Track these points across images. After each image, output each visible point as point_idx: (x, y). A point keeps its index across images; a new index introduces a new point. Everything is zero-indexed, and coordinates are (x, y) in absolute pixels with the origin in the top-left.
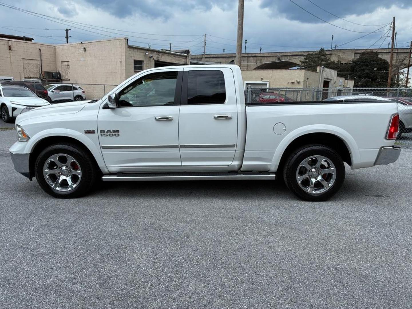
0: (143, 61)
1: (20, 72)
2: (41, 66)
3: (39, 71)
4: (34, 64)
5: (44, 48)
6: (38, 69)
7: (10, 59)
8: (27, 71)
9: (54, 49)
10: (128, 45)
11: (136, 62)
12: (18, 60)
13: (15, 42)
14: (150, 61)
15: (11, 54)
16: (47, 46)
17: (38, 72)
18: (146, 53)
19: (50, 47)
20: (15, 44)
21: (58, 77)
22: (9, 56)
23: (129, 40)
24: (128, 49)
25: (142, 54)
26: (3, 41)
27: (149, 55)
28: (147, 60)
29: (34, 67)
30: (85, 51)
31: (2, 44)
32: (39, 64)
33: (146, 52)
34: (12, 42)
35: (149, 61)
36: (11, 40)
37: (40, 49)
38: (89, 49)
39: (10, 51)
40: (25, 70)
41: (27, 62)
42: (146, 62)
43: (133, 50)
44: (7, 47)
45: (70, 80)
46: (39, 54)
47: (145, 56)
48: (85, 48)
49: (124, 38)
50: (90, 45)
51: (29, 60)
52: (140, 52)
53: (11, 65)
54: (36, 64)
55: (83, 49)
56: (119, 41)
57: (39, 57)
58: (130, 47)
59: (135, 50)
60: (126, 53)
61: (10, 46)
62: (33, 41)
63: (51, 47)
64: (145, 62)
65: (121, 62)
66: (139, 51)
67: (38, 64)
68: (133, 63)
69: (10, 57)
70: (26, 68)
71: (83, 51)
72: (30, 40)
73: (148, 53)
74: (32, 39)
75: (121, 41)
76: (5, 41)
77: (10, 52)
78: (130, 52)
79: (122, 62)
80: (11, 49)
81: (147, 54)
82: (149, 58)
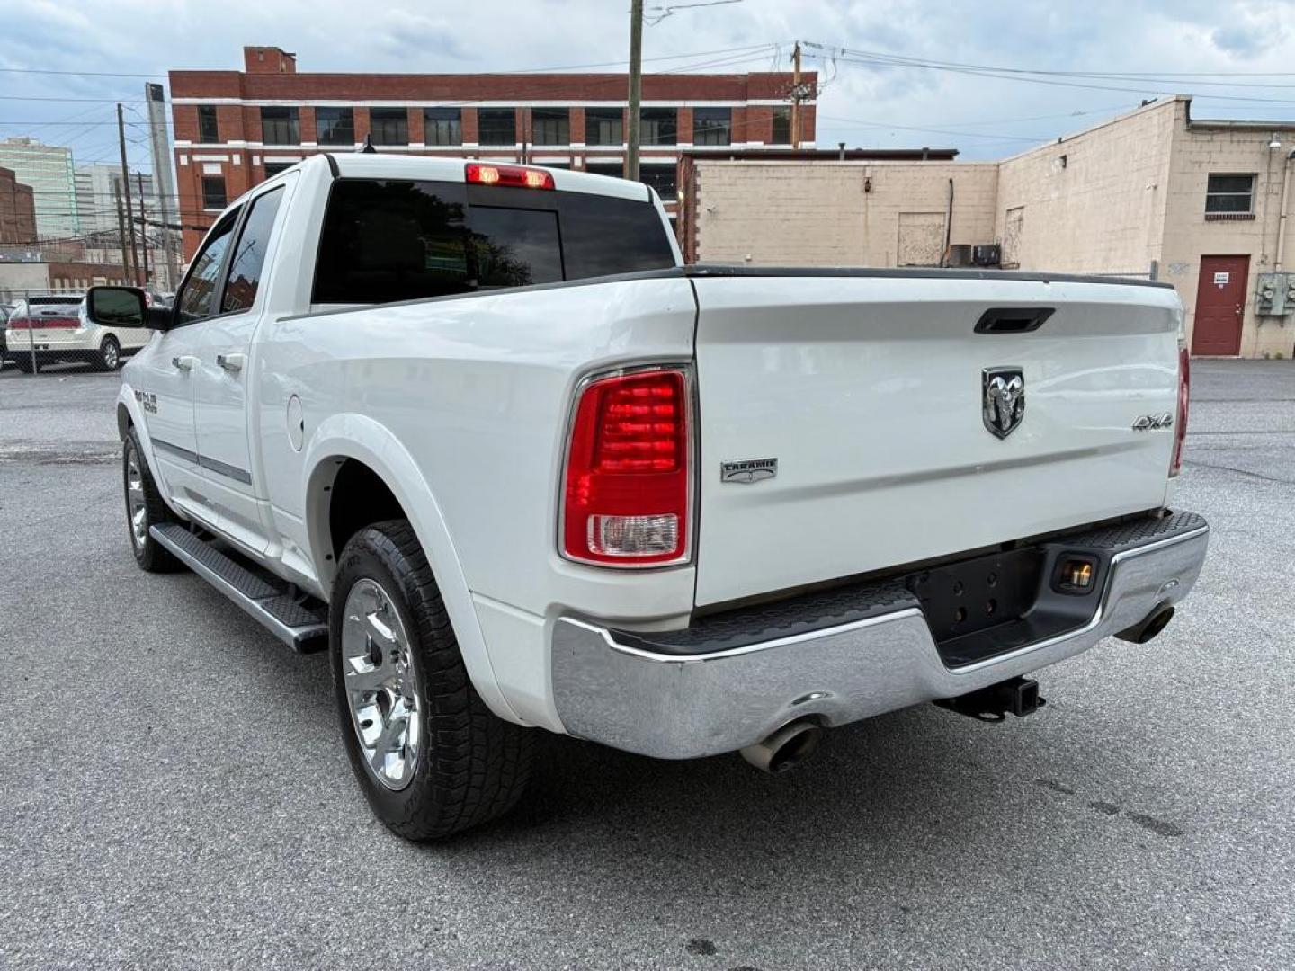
0: (1256, 175)
1: (887, 253)
2: (949, 231)
3: (941, 243)
4: (929, 226)
5: (964, 175)
6: (938, 240)
7: (867, 217)
8: (907, 247)
9: (995, 173)
10: (1188, 120)
11: (1216, 181)
12: (885, 219)
13: (885, 169)
14: (1288, 172)
15: (870, 203)
16: (973, 168)
17: (939, 248)
18: (1270, 142)
19: (982, 168)
20: (883, 174)
21: (989, 259)
22: (863, 210)
23: (1192, 104)
24: (1188, 136)
25: (1255, 146)
26: (852, 169)
27: (1285, 150)
28: (1276, 167)
29: (927, 235)
30: (1064, 166)
31: (849, 178)
32: (944, 226)
33: (1270, 138)
34: (875, 169)
35: (1284, 173)
36: (872, 162)
37: (951, 181)
38: (1075, 157)
39: (869, 196)
40: (903, 246)
41: (907, 221)
42: (1269, 177)
43: (1209, 137)
44: (861, 185)
45: (1018, 265)
46: (945, 197)
47: (1263, 154)
48: (1064, 158)
49: (1175, 98)
50: (1080, 143)
51: (916, 216)
52: (1244, 142)
53: (867, 234)
54: (935, 225)
55: (1059, 162)
56: (1159, 114)
57: (947, 202)
58: (1194, 128)
59: (1219, 137)
60: (1175, 152)
61: (868, 182)
62: (956, 158)
63: (986, 168)
64: (1261, 179)
65: (1155, 188)
66: (1238, 137)
67: (942, 223)
68: (1206, 187)
69: (866, 213)
70: (907, 239)
71: (1061, 168)
72: (948, 155)
73: (1278, 141)
74: (955, 152)
75: (1165, 110)
76: (857, 169)
77: (867, 199)
78: (1195, 147)
79: (1159, 188)
80: (872, 189)
81: (1274, 144)
82: (1287, 158)
